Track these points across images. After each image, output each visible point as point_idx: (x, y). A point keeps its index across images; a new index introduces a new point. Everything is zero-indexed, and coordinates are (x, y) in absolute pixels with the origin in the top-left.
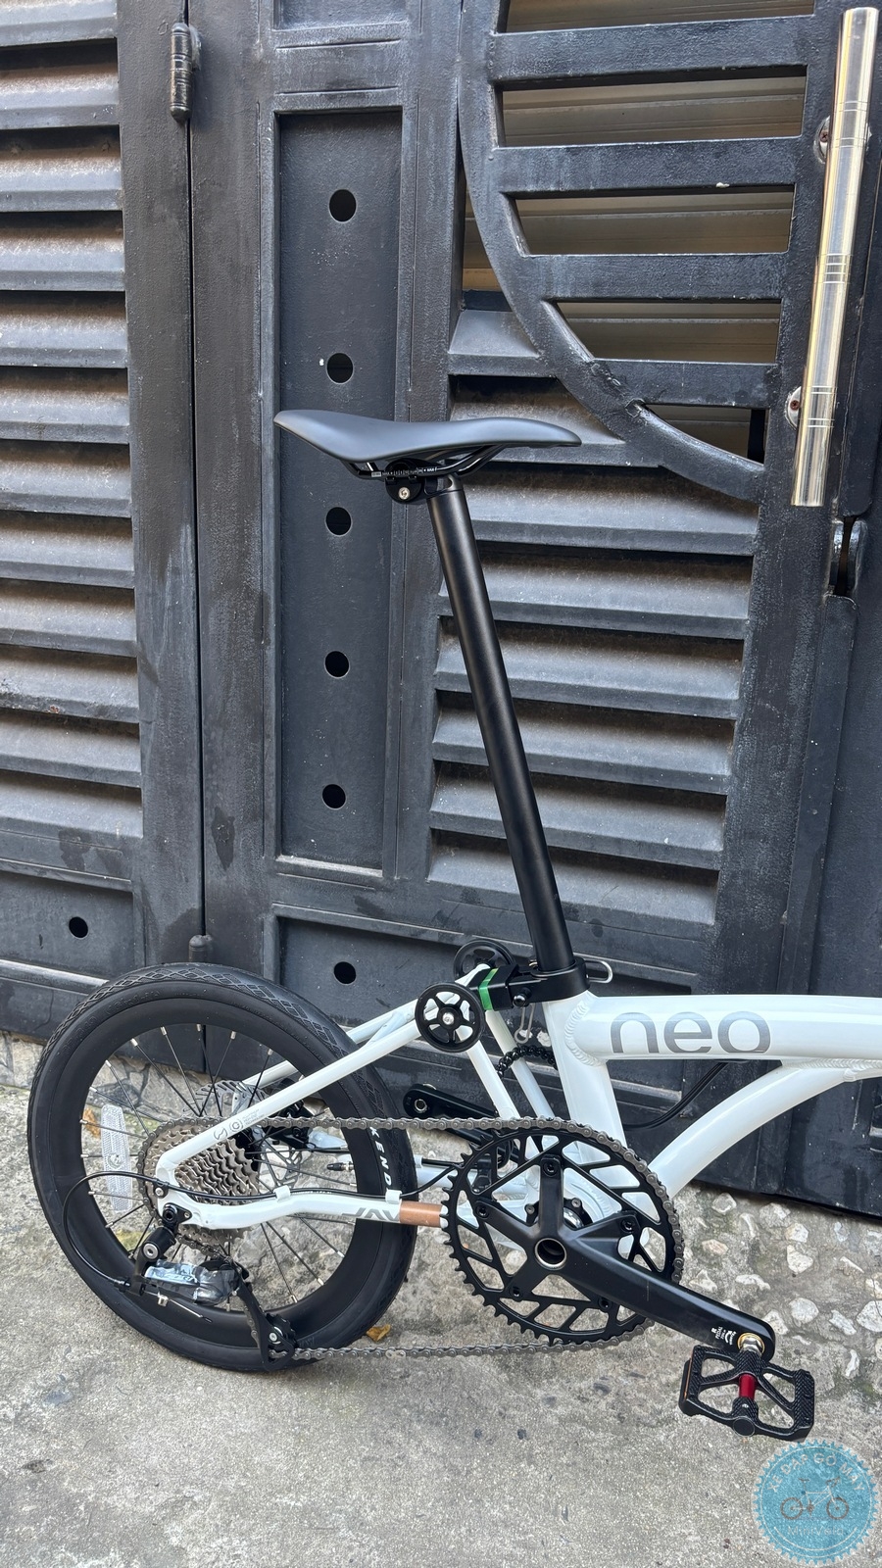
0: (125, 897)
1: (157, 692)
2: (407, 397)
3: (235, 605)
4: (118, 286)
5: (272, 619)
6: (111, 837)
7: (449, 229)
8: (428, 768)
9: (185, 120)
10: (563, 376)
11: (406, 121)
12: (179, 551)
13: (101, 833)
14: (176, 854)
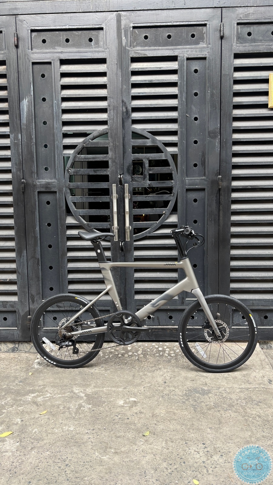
0: (15, 312)
1: (20, 276)
2: (60, 229)
3: (34, 261)
4: (12, 214)
5: (40, 262)
6: (12, 301)
7: (65, 207)
8: (67, 282)
9: (23, 193)
10: (82, 225)
11: (57, 193)
12: (24, 253)
13: (10, 301)
14: (24, 303)
